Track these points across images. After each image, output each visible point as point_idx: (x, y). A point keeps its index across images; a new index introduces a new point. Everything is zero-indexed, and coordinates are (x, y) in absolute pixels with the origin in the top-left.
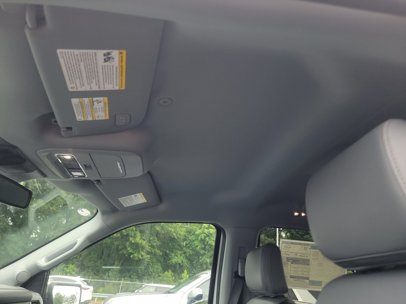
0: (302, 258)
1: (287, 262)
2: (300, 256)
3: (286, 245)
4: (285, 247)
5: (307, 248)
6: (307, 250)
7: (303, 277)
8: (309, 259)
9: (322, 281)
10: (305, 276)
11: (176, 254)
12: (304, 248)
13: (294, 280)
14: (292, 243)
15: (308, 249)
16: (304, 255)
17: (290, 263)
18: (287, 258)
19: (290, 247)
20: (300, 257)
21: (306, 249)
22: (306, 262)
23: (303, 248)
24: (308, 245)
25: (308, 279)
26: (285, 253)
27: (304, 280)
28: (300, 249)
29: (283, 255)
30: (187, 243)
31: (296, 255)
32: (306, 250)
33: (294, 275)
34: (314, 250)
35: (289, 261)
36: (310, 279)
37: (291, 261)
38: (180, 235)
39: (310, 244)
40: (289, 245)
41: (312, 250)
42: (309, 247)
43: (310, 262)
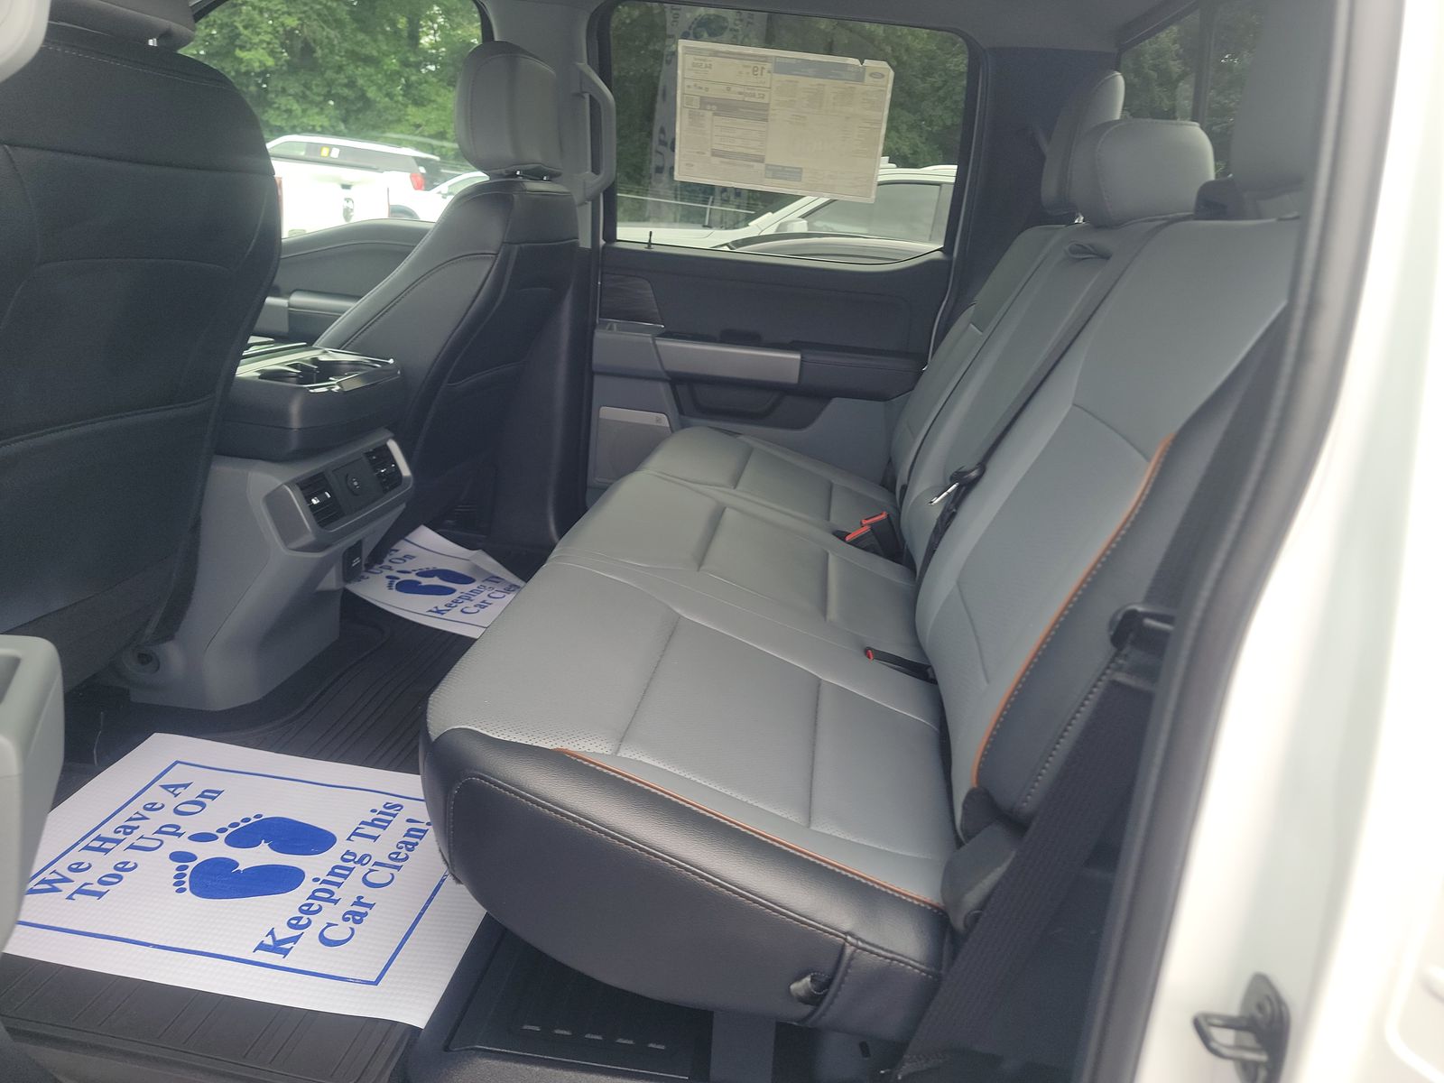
0: (746, 99)
1: (702, 112)
2: (740, 93)
3: (696, 59)
4: (694, 65)
5: (763, 68)
6: (762, 74)
7: (747, 155)
8: (768, 104)
9: (801, 169)
10: (752, 152)
11: (894, 124)
12: (754, 71)
13: (722, 162)
14: (716, 54)
15: (765, 72)
16: (753, 92)
17: (710, 113)
18: (702, 98)
19: (710, 66)
20: (740, 97)
21: (759, 72)
22: (758, 112)
23: (750, 70)
24: (765, 59)
25: (761, 160)
26: (695, 85)
27: (752, 163)
28: (740, 72)
29: (691, 89)
30: (936, 85)
31: (729, 89)
32: (759, 76)
33: (720, 148)
34: (785, 77)
35: (709, 107)
36: (768, 161)
37: (714, 107)
38: (908, 50)
39: (772, 56)
40: (704, 60)
41: (777, 77)
42: (768, 66)
43: (771, 112)
